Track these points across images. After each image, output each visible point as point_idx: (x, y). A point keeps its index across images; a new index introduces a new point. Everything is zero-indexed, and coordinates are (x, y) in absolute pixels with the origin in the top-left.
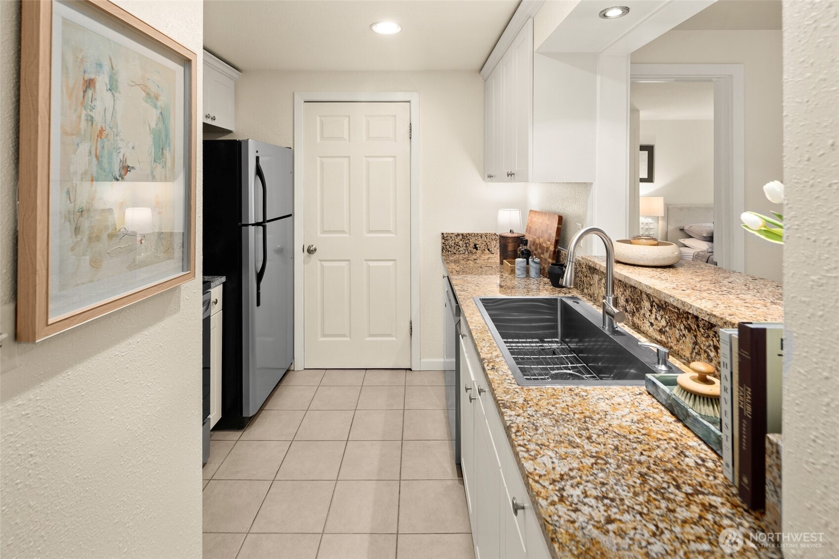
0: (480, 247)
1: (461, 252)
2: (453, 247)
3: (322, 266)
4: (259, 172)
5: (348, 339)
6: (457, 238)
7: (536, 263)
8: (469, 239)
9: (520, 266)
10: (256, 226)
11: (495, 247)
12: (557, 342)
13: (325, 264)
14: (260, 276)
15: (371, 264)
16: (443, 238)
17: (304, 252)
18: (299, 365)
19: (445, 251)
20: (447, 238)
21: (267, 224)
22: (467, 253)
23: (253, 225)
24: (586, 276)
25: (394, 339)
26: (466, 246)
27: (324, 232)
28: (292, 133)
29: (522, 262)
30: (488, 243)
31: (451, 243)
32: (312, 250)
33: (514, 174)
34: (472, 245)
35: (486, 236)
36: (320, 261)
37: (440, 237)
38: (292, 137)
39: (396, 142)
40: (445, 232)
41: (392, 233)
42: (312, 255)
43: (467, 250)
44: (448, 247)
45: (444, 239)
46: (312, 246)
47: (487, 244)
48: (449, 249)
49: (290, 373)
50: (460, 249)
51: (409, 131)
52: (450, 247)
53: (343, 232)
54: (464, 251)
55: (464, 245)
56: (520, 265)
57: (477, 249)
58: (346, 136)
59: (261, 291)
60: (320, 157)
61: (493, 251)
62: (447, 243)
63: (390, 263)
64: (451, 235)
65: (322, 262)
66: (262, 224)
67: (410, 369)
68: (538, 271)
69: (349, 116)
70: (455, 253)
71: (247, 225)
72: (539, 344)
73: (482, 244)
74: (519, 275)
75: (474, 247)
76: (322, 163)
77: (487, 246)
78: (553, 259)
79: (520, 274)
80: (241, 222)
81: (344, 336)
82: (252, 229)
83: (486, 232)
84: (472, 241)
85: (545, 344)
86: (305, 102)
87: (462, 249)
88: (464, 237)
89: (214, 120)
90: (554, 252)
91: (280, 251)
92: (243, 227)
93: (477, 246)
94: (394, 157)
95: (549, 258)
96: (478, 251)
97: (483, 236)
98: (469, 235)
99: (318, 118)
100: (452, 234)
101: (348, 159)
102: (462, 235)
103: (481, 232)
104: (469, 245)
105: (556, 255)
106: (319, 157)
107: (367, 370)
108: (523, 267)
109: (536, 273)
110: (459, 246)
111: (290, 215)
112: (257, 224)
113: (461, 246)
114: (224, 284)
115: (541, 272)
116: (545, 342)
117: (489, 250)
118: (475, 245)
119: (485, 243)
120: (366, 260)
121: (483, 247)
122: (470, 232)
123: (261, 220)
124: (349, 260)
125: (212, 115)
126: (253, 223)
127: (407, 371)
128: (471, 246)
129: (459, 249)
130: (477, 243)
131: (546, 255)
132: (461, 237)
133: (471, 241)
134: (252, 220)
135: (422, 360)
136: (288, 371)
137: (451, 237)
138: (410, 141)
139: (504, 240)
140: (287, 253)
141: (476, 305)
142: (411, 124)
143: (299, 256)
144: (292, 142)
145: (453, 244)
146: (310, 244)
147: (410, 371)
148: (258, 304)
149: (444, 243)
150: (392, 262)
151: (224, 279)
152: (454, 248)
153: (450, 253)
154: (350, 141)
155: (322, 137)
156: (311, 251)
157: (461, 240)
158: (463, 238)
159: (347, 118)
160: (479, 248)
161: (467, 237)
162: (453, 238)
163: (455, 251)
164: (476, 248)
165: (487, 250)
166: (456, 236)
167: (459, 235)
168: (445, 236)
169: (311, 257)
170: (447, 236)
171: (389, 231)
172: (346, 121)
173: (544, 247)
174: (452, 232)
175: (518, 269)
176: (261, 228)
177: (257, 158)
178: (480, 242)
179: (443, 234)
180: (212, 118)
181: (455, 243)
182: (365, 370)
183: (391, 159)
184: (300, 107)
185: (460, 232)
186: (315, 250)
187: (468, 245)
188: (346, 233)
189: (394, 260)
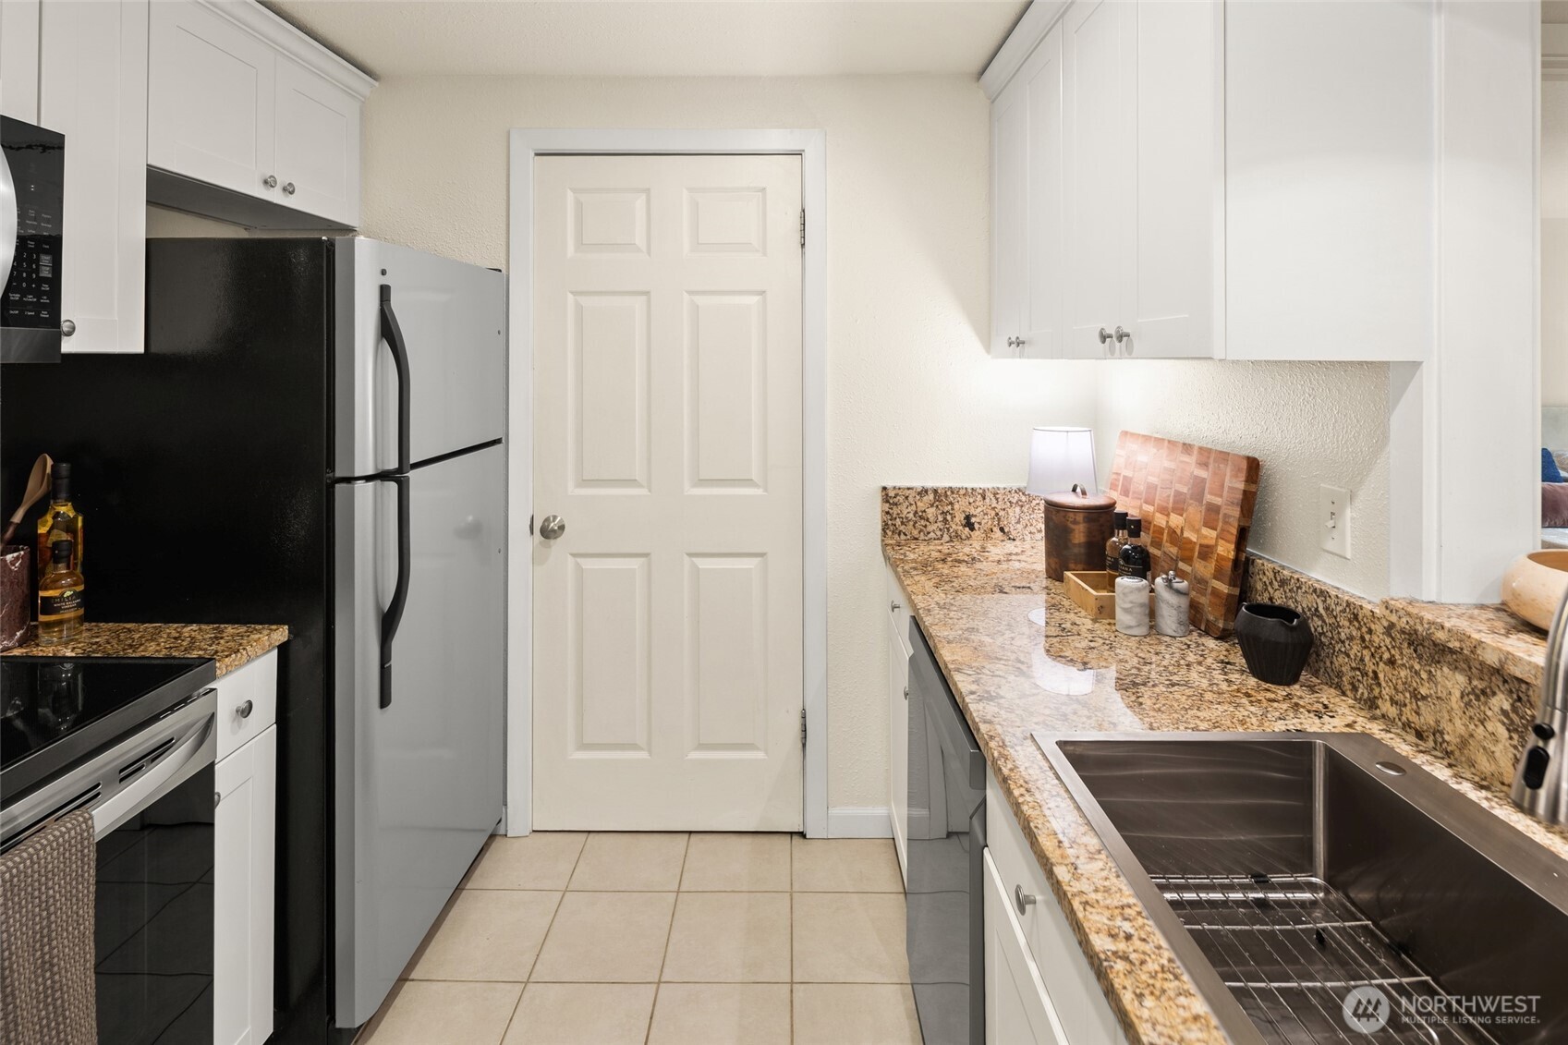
0: (980, 523)
1: (932, 535)
2: (911, 523)
3: (580, 570)
4: (388, 331)
5: (643, 755)
6: (921, 500)
7: (1178, 592)
8: (951, 503)
9: (1131, 602)
10: (379, 482)
11: (1018, 522)
12: (1312, 887)
13: (588, 564)
14: (389, 621)
15: (703, 564)
16: (886, 499)
17: (532, 533)
18: (519, 820)
19: (890, 533)
20: (896, 500)
21: (412, 475)
22: (946, 538)
23: (368, 478)
24: (1392, 662)
25: (760, 755)
26: (945, 519)
27: (584, 484)
28: (504, 232)
29: (1139, 590)
30: (1001, 513)
31: (907, 511)
32: (553, 531)
33: (1128, 335)
34: (960, 517)
35: (995, 494)
36: (574, 555)
37: (879, 498)
38: (504, 244)
39: (765, 254)
40: (889, 484)
41: (756, 485)
42: (552, 541)
43: (948, 529)
44: (898, 522)
45: (888, 502)
46: (555, 517)
47: (997, 514)
48: (902, 528)
49: (497, 843)
50: (930, 528)
51: (799, 227)
52: (902, 523)
53: (632, 482)
54: (939, 533)
55: (940, 518)
56: (1132, 597)
57: (972, 529)
58: (640, 240)
60: (574, 293)
61: (1014, 534)
62: (895, 511)
63: (751, 564)
64: (907, 492)
65: (580, 560)
66: (396, 476)
67: (802, 835)
68: (1184, 618)
69: (647, 191)
70: (917, 539)
71: (350, 480)
72: (1252, 895)
73: (987, 514)
74: (1130, 627)
75: (964, 522)
76: (579, 309)
77: (999, 519)
78: (1232, 584)
79: (1133, 623)
80: (334, 471)
81: (634, 747)
82: (364, 491)
83: (995, 486)
84: (960, 507)
85: (1272, 896)
86: (537, 154)
87: (934, 527)
88: (940, 496)
89: (291, 193)
90: (1236, 562)
92: (337, 485)
93: (973, 520)
94: (762, 293)
95: (1215, 578)
96: (975, 534)
97: (988, 494)
98: (953, 493)
99: (570, 196)
100: (909, 489)
101: (644, 298)
102: (935, 491)
103: (983, 486)
104: (953, 517)
105: (1241, 571)
106: (572, 293)
107: (694, 837)
108: (1142, 605)
109: (1180, 623)
110: (928, 520)
111: (497, 442)
112: (382, 476)
113: (931, 520)
114: (283, 650)
115: (1195, 619)
116: (1273, 888)
117: (1002, 530)
118: (968, 518)
119: (993, 513)
120: (690, 555)
121: (987, 522)
122: (955, 484)
123: (393, 464)
124: (646, 555)
125: (282, 180)
126: (371, 472)
127: (795, 837)
128: (957, 520)
129: (925, 526)
130: (973, 512)
131: (1205, 569)
132: (931, 496)
133: (956, 506)
134: (365, 465)
135: (833, 811)
136: (492, 836)
137: (907, 498)
138: (803, 254)
139: (1062, 514)
140: (489, 537)
141: (1058, 778)
142: (804, 211)
143: (521, 544)
144: (503, 255)
145: (911, 516)
146: (550, 513)
147: (801, 840)
148: (385, 700)
149: (888, 513)
150: (756, 561)
151: (281, 634)
152: (914, 526)
153: (903, 537)
154: (649, 253)
155: (580, 244)
156: (550, 532)
157: (932, 506)
158: (936, 500)
159: (644, 197)
160: (976, 526)
161: (946, 496)
162: (911, 499)
163: (915, 533)
164: (969, 524)
165: (996, 529)
166: (919, 493)
167: (926, 491)
168: (892, 494)
169: (550, 547)
170: (896, 495)
171: (748, 482)
172: (640, 202)
173: (1190, 542)
174: (909, 485)
175: (1126, 611)
176: (392, 487)
177: (385, 292)
178: (979, 509)
179: (884, 488)
180: (284, 189)
181: (916, 512)
182: (686, 836)
183: (755, 299)
184: (527, 168)
185: (930, 484)
186: (562, 528)
187: (949, 517)
188: (641, 486)
189: (762, 555)
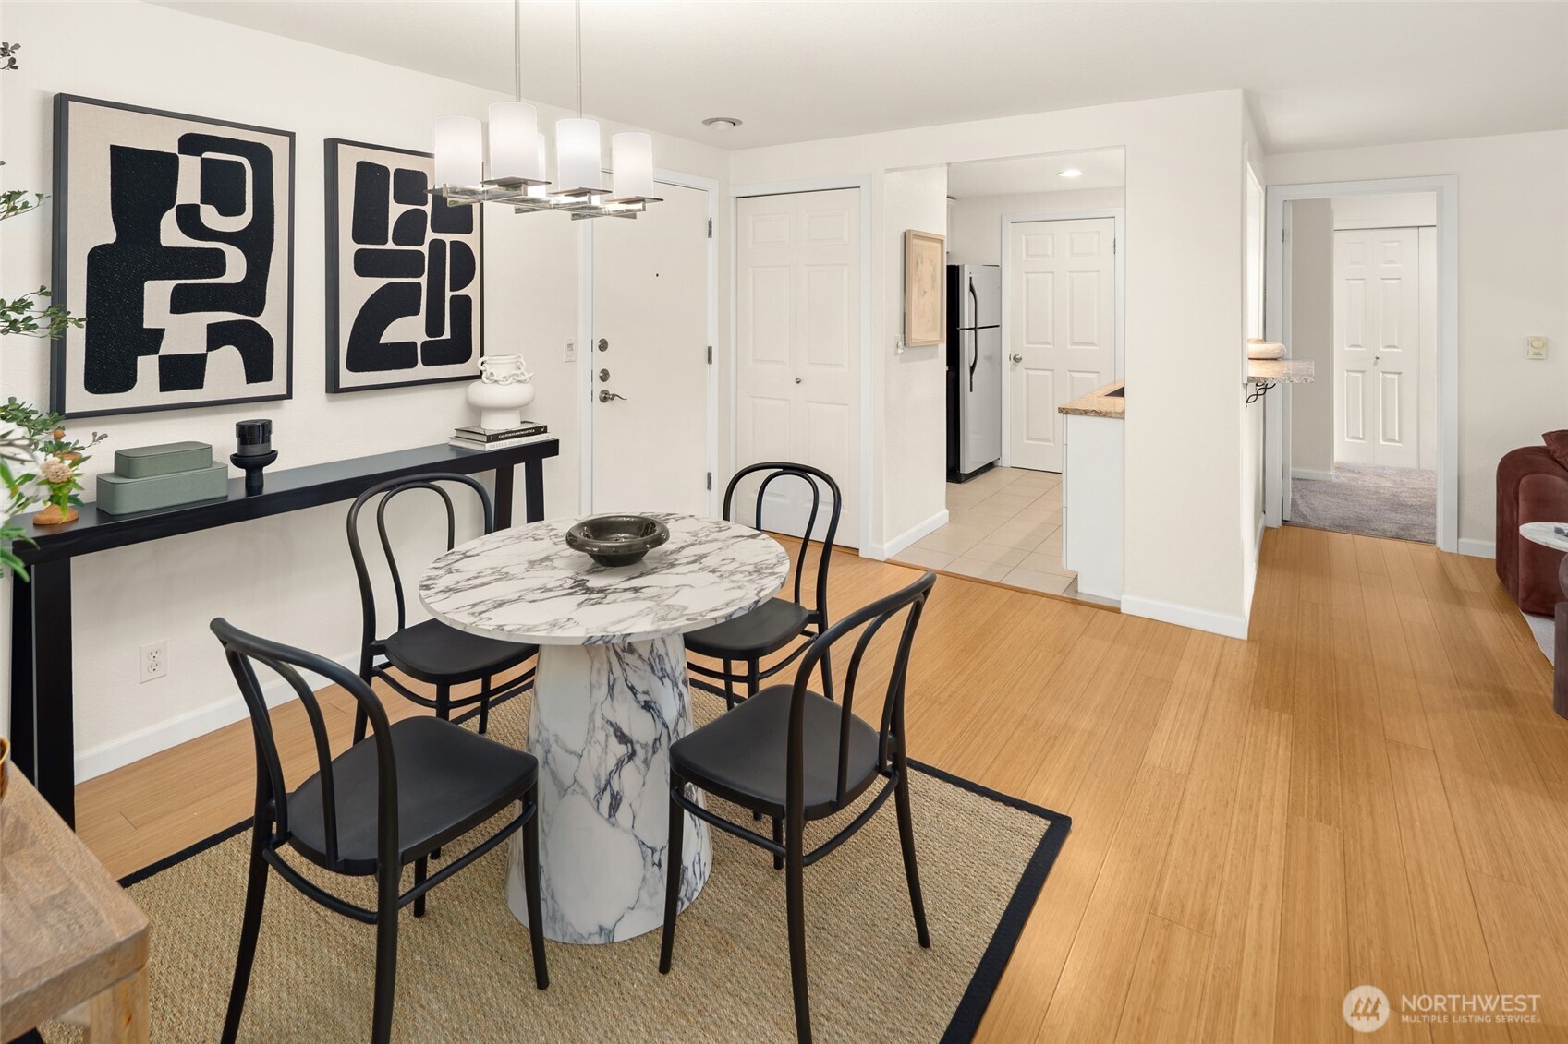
3: (1028, 375)
4: (972, 289)
5: (1051, 444)
13: (1030, 372)
14: (972, 369)
15: (1074, 374)
17: (1010, 360)
18: (1005, 462)
21: (978, 330)
27: (1029, 343)
28: (1000, 251)
32: (1018, 359)
36: (1025, 369)
38: (1000, 255)
39: (1100, 257)
41: (1097, 346)
42: (1017, 363)
46: (1018, 355)
51: (1113, 246)
53: (1047, 343)
58: (1050, 253)
59: (973, 381)
63: (1094, 375)
65: (1027, 371)
66: (975, 329)
69: (1053, 234)
76: (1027, 279)
81: (1048, 441)
86: (1011, 222)
91: (989, 358)
94: (1098, 272)
99: (1024, 237)
101: (1052, 274)
106: (1025, 273)
111: (998, 326)
112: (971, 328)
120: (1070, 371)
123: (973, 326)
124: (1053, 370)
126: (968, 327)
134: (967, 325)
138: (1115, 256)
140: (996, 360)
142: (1115, 240)
143: (1006, 363)
144: (1000, 260)
146: (1016, 353)
148: (971, 391)
150: (1096, 374)
154: (1054, 258)
155: (1028, 255)
156: (1016, 360)
159: (1052, 236)
169: (1016, 365)
171: (1093, 344)
176: (973, 332)
177: (971, 279)
183: (1096, 274)
184: (1008, 227)
186: (1021, 358)
188: (1051, 345)
189: (1098, 372)
